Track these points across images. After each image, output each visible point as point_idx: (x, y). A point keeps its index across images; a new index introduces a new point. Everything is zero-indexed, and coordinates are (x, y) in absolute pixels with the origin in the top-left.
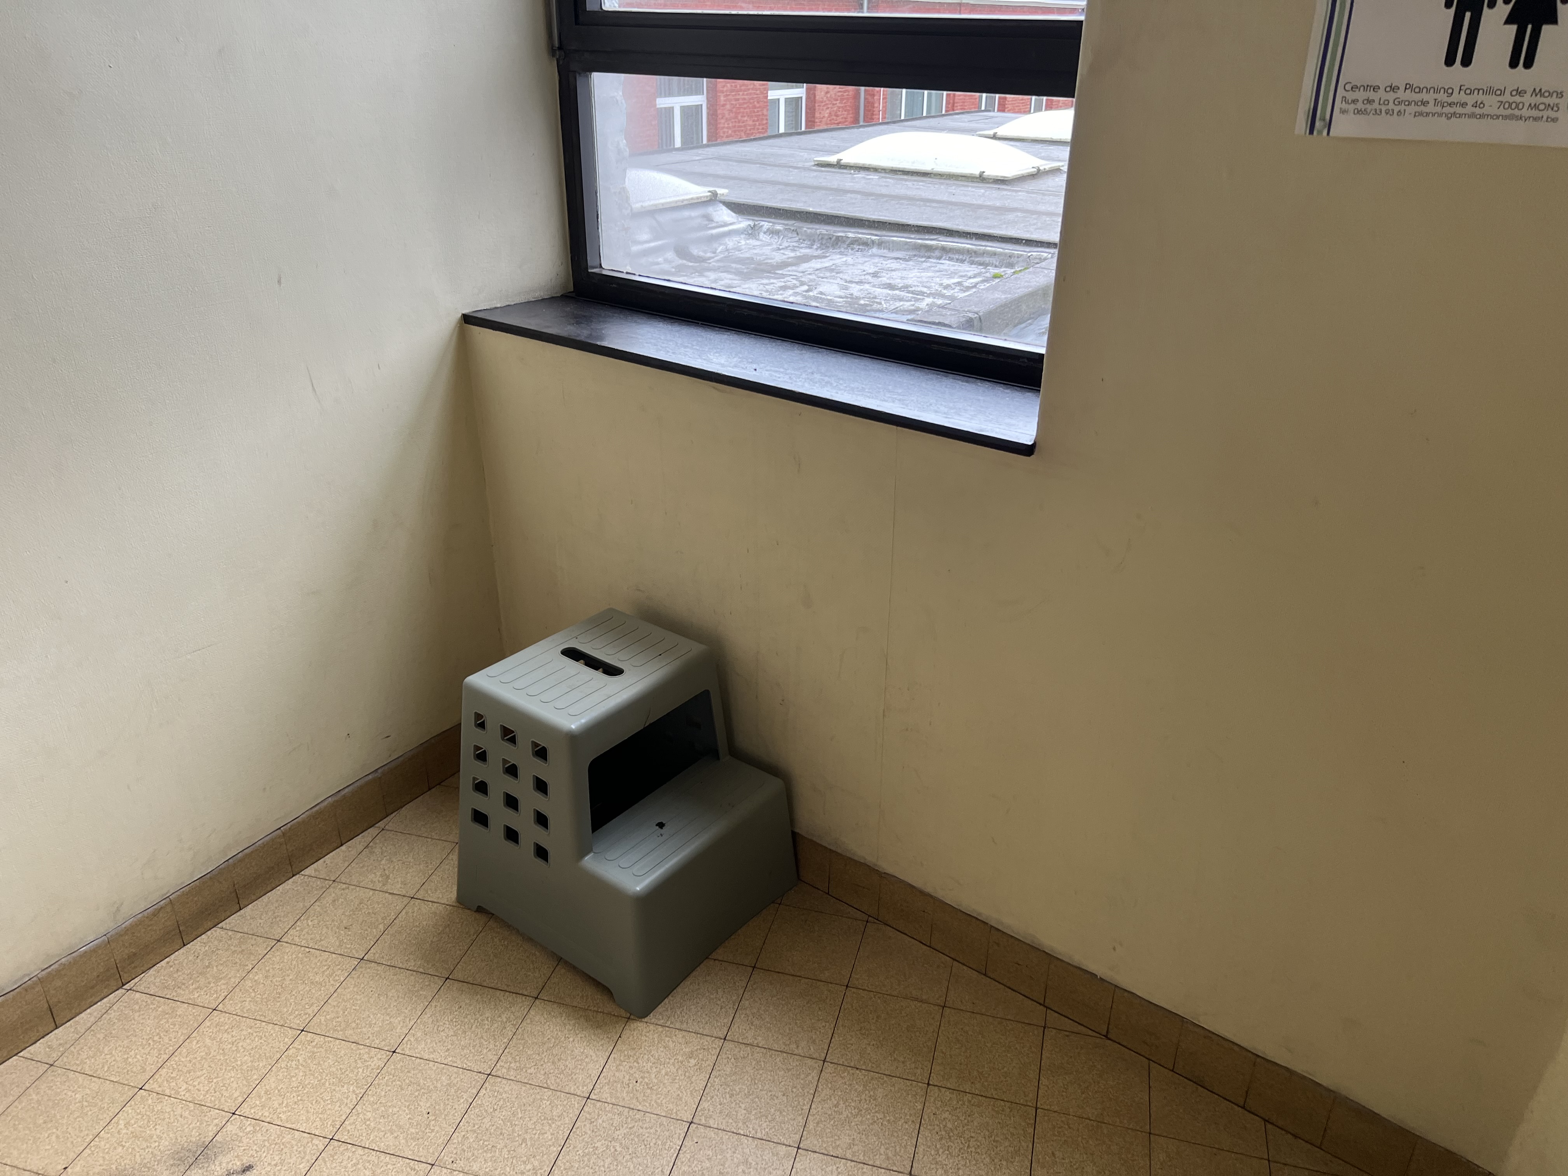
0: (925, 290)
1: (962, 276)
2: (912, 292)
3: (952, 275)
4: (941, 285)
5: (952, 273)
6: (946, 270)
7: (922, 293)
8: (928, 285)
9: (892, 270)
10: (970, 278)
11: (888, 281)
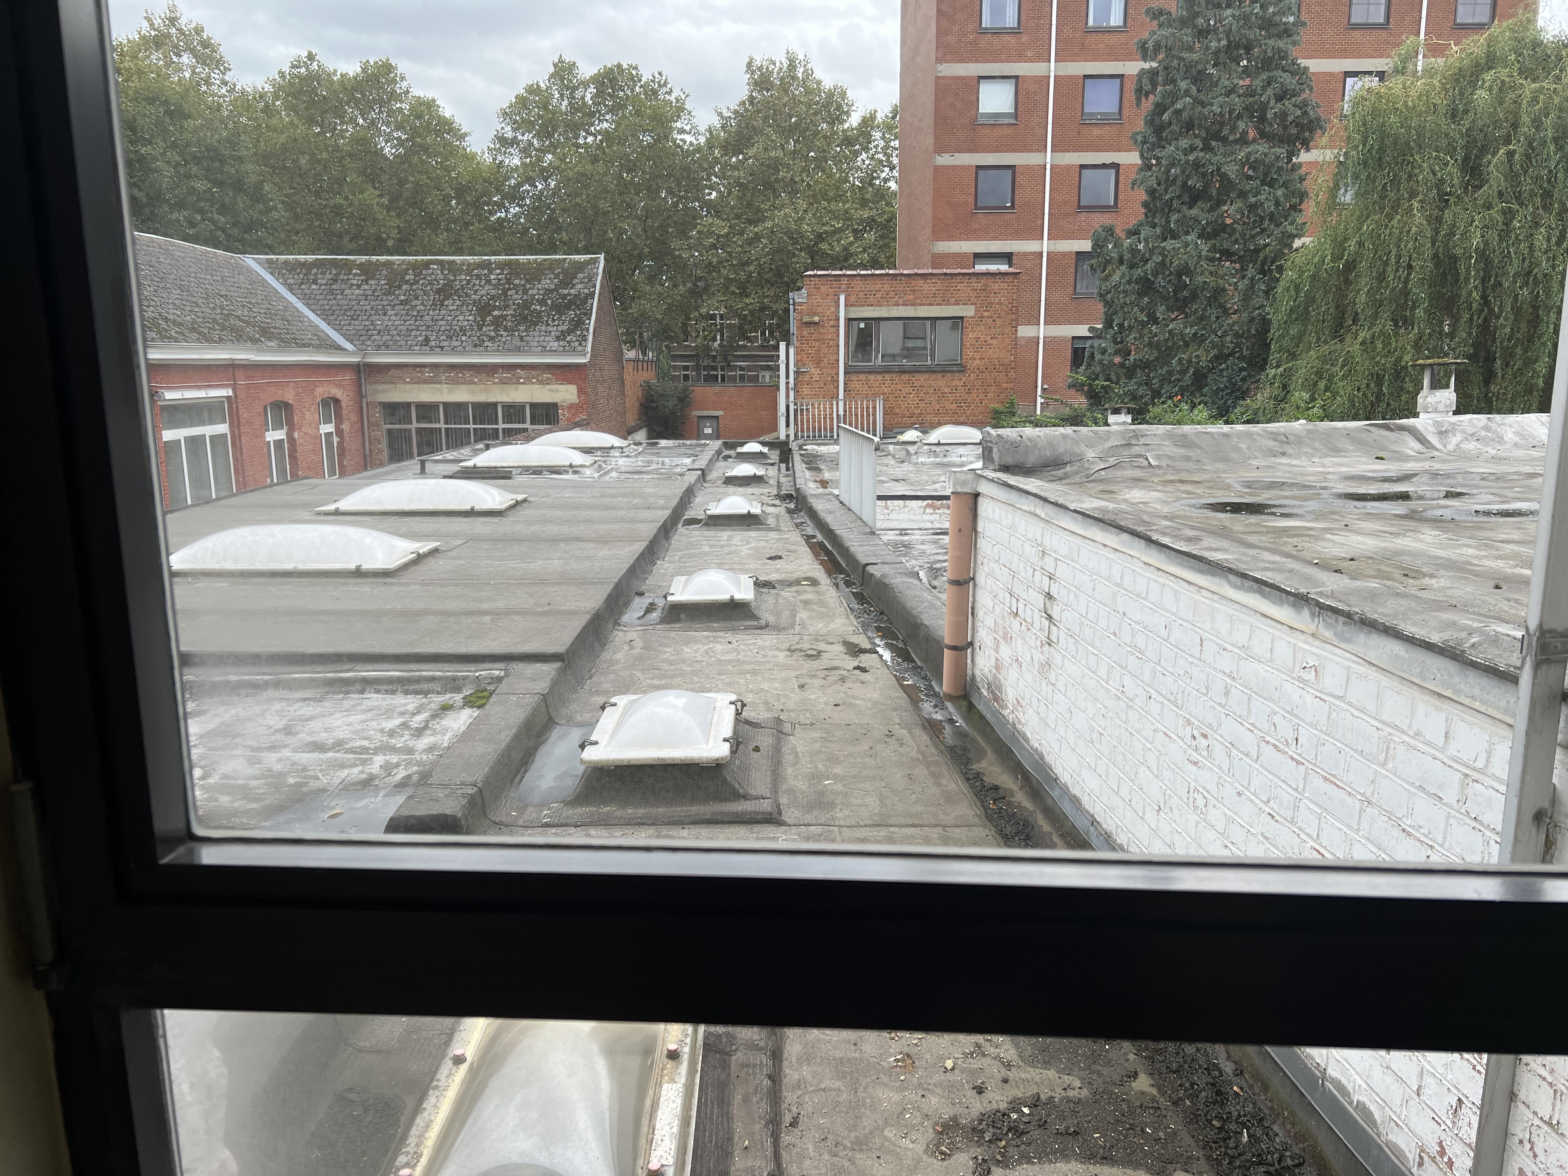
0: (366, 743)
1: (402, 714)
2: (352, 751)
3: (388, 713)
4: (382, 731)
5: (388, 710)
6: (378, 708)
7: (364, 750)
8: (365, 734)
9: (307, 720)
10: (414, 714)
11: (310, 739)
